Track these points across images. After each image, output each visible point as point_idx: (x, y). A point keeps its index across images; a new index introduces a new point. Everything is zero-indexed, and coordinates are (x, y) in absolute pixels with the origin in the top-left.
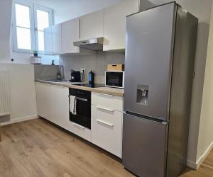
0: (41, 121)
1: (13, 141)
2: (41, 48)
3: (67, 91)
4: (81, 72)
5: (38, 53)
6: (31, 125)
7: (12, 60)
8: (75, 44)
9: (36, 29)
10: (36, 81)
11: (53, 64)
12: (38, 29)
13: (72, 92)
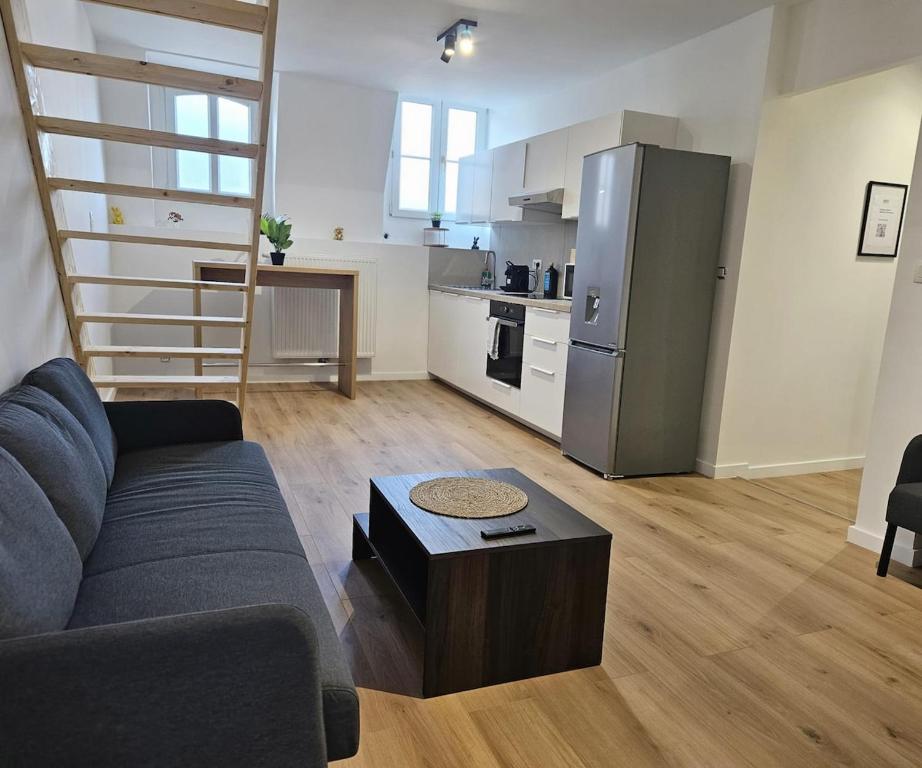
0: (433, 386)
1: (375, 402)
2: (450, 206)
3: (486, 306)
4: (533, 267)
5: (442, 218)
6: (412, 387)
7: (386, 236)
8: (512, 201)
9: (443, 160)
10: (430, 288)
11: (475, 247)
12: (448, 158)
13: (496, 309)
